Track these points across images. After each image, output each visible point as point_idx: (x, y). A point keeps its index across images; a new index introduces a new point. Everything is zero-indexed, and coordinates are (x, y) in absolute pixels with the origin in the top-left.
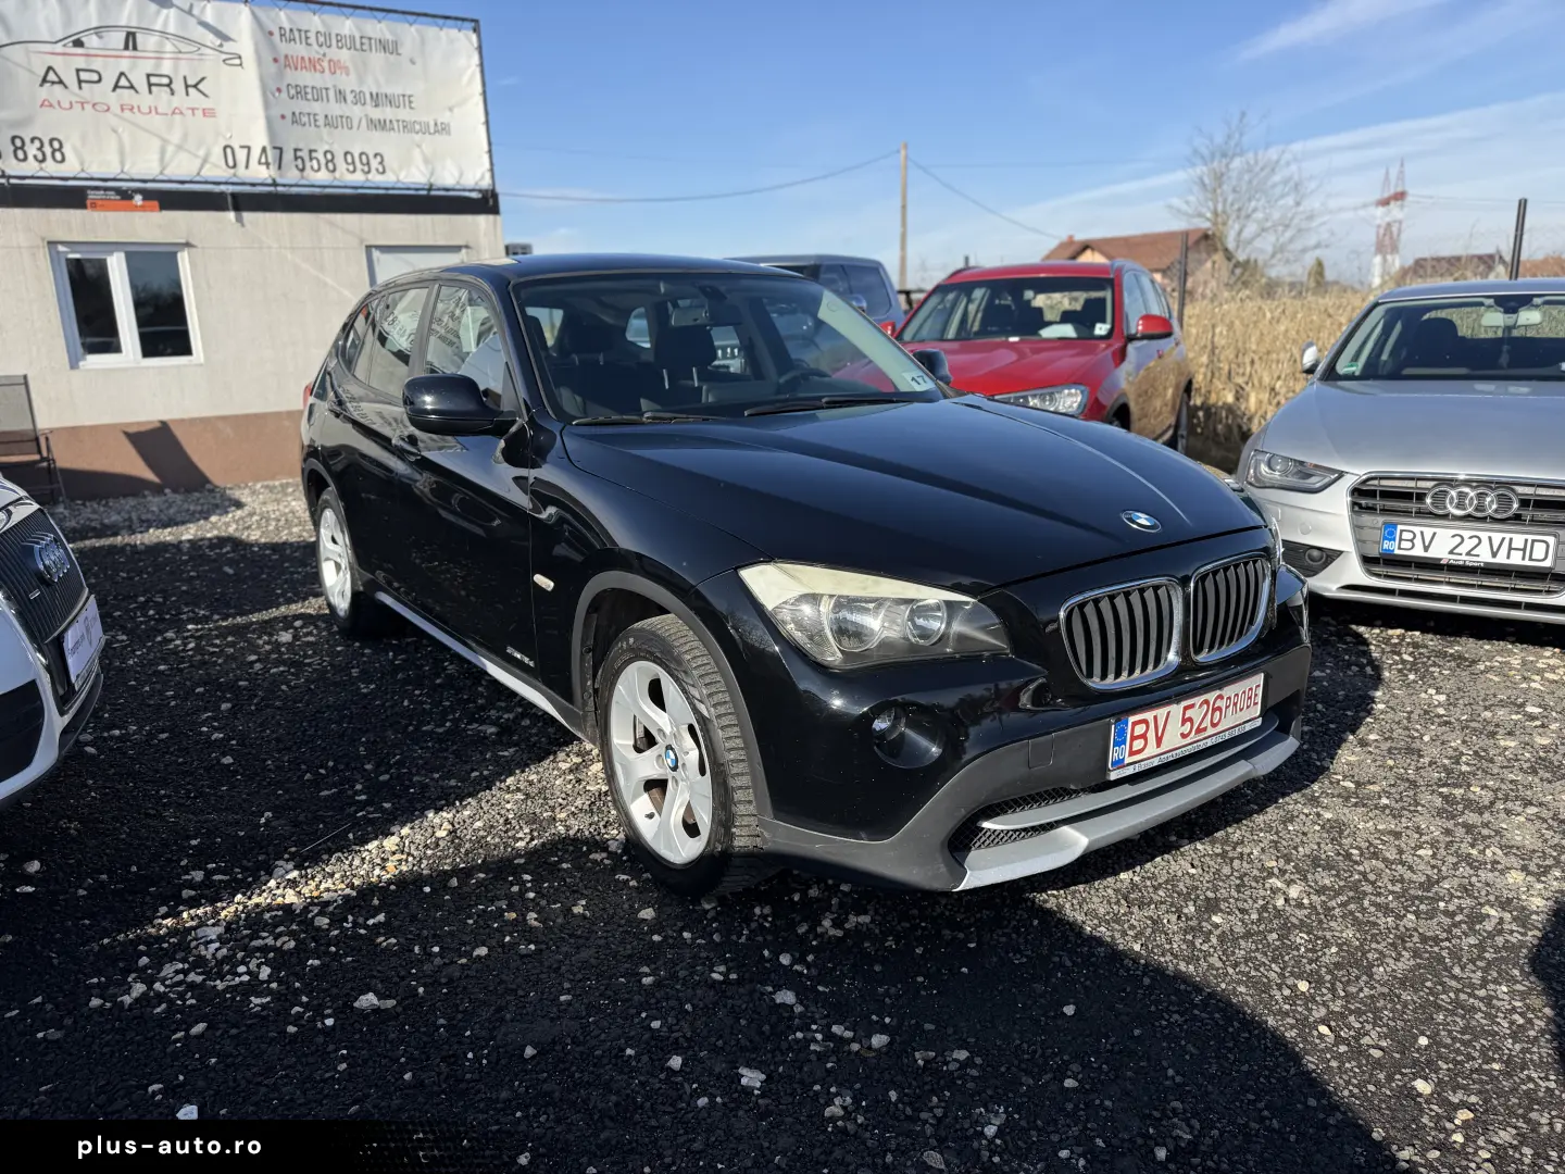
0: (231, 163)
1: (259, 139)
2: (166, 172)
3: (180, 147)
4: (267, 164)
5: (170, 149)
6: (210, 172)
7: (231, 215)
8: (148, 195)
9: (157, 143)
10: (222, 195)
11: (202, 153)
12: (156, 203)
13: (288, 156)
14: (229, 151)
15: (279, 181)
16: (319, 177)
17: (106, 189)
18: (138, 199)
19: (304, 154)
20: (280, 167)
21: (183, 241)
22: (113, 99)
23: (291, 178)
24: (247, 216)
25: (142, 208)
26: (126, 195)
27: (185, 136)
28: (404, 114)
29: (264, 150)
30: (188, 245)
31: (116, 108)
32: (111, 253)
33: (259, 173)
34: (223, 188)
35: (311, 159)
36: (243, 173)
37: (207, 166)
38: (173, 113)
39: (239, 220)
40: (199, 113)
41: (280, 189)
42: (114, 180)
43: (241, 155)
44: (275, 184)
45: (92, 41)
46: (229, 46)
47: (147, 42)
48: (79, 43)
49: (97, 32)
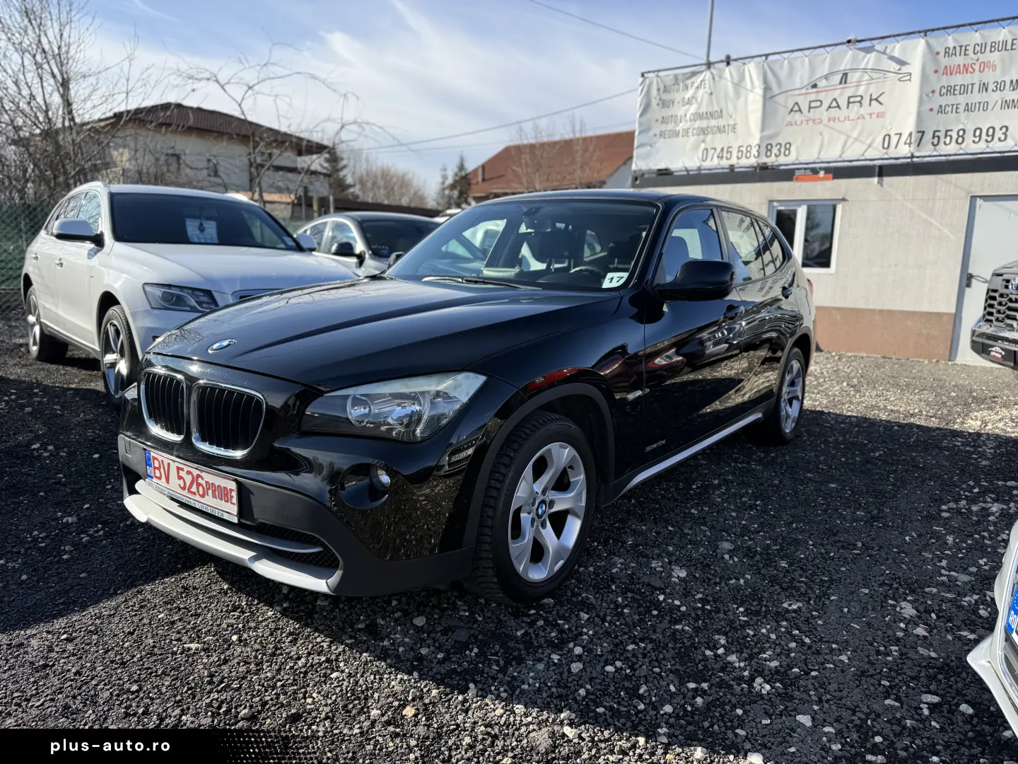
0: (886, 146)
1: (909, 126)
2: (843, 156)
3: (856, 139)
4: (910, 144)
5: (851, 141)
6: (869, 155)
7: (876, 180)
8: (827, 170)
9: (843, 138)
10: (872, 167)
11: (868, 142)
12: (831, 175)
13: (928, 136)
14: (887, 138)
15: (917, 154)
16: (949, 149)
17: (805, 169)
18: (822, 174)
19: (942, 134)
20: (918, 145)
21: (841, 197)
22: (825, 116)
23: (927, 152)
24: (886, 180)
25: (823, 179)
26: (815, 171)
27: (861, 133)
29: (910, 134)
30: (844, 200)
31: (825, 121)
32: (800, 206)
33: (903, 151)
34: (875, 162)
35: (946, 136)
36: (893, 152)
37: (870, 149)
38: (859, 118)
39: (880, 183)
40: (874, 116)
41: (915, 160)
43: (894, 139)
44: (913, 156)
45: (822, 83)
46: (905, 69)
47: (853, 78)
48: (815, 86)
49: (826, 77)
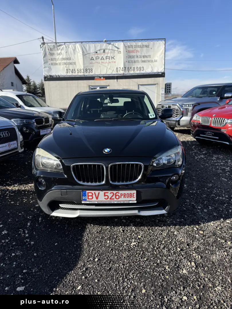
0: (117, 71)
1: (122, 66)
2: (107, 73)
3: (110, 69)
4: (123, 70)
5: (108, 69)
6: (114, 73)
7: (116, 80)
8: (104, 77)
9: (106, 68)
10: (115, 76)
11: (113, 69)
12: (105, 79)
13: (127, 69)
14: (117, 69)
15: (125, 73)
16: (132, 72)
17: (98, 77)
18: (102, 78)
19: (129, 68)
20: (125, 71)
21: (108, 85)
22: (100, 61)
23: (127, 73)
24: (119, 80)
25: (102, 80)
26: (100, 77)
27: (111, 67)
28: (149, 59)
29: (123, 68)
30: (109, 86)
31: (101, 63)
32: (97, 87)
33: (121, 72)
34: (115, 75)
35: (131, 69)
36: (119, 73)
37: (113, 72)
38: (109, 63)
39: (117, 81)
40: (113, 62)
41: (125, 75)
42: (99, 75)
43: (119, 69)
44: (124, 74)
45: (98, 52)
46: (119, 50)
47: (106, 51)
48: (96, 53)
49: (99, 50)
